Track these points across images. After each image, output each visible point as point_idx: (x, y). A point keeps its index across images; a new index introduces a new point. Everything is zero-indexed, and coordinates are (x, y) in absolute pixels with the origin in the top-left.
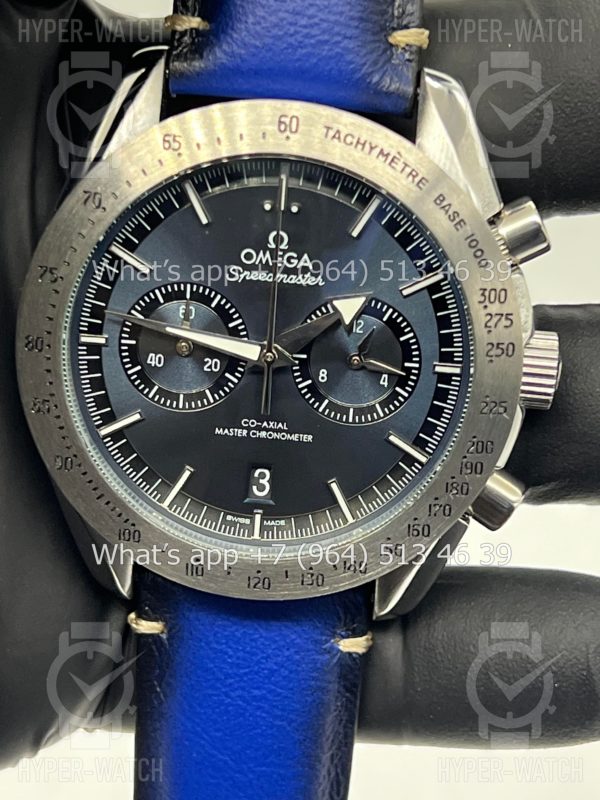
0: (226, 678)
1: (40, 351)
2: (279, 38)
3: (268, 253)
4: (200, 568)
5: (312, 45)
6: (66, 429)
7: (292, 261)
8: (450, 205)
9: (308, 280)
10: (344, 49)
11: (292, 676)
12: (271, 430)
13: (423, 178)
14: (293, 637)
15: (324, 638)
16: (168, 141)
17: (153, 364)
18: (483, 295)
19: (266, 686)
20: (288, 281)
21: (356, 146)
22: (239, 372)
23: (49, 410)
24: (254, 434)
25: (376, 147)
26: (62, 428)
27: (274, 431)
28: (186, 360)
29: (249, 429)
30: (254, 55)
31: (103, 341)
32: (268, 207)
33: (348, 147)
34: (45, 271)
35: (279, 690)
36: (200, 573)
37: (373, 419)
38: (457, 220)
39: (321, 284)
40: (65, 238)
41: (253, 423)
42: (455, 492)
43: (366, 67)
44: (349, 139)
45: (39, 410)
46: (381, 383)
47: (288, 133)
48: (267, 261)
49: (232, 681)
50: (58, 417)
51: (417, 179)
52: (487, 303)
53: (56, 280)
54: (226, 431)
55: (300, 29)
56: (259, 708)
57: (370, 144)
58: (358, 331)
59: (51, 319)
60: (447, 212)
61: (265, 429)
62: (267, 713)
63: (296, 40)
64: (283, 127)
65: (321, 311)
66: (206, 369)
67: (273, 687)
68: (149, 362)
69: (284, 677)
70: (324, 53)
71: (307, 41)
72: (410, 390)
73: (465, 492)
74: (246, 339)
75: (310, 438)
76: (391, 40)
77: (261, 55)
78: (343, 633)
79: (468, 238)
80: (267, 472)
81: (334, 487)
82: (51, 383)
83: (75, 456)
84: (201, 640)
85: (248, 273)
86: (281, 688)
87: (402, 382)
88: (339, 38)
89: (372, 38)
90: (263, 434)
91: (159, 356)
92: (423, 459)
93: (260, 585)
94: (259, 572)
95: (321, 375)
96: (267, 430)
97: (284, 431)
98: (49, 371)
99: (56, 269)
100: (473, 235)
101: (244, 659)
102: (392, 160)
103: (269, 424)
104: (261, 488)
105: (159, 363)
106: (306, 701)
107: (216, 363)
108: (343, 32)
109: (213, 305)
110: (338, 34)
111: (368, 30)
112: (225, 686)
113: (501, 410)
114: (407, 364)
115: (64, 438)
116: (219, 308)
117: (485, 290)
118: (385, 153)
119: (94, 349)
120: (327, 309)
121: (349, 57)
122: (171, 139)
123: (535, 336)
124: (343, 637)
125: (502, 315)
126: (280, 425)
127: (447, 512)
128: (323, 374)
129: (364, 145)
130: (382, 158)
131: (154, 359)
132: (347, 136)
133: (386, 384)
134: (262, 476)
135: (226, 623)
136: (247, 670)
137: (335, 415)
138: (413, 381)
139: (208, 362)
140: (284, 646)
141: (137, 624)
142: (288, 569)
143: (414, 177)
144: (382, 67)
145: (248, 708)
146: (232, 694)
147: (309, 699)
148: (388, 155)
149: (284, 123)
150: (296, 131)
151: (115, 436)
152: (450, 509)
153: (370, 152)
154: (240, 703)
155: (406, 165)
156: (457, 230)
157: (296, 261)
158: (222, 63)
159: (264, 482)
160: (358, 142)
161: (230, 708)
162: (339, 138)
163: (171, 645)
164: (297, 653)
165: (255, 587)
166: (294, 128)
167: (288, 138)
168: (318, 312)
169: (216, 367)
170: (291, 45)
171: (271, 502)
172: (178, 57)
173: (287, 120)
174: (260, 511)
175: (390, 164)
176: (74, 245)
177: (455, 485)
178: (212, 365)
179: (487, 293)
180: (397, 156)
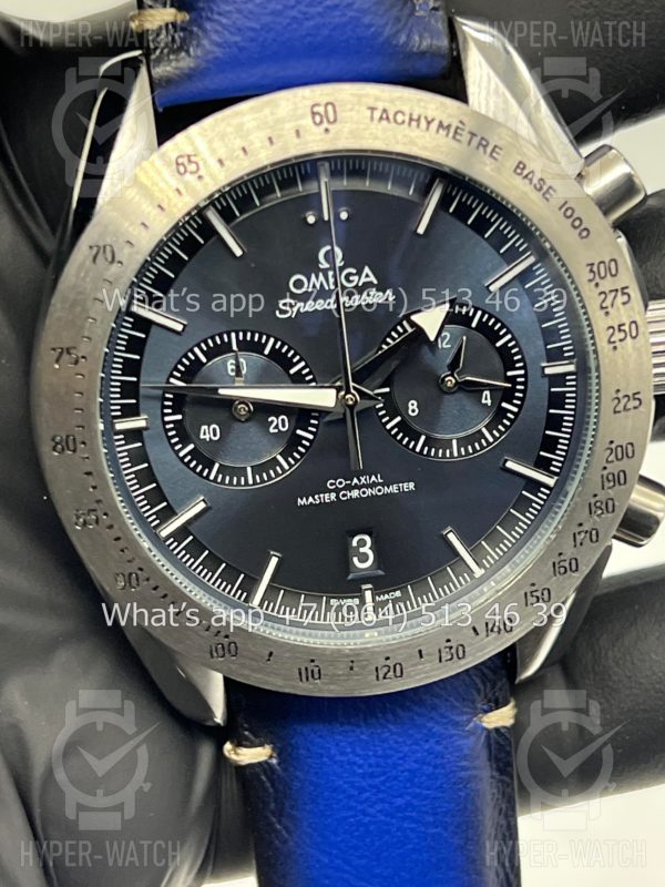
0: (360, 793)
1: (74, 451)
3: (321, 275)
4: (316, 670)
5: (320, 14)
6: (123, 540)
7: (351, 278)
8: (532, 172)
9: (375, 297)
10: (359, 10)
11: (437, 771)
12: (364, 486)
13: (496, 146)
14: (430, 725)
15: (465, 718)
16: (182, 165)
17: (207, 437)
18: (591, 271)
19: (410, 790)
21: (410, 124)
22: (314, 425)
23: (97, 521)
24: (344, 495)
25: (433, 120)
26: (118, 539)
27: (367, 487)
28: (248, 425)
29: (337, 491)
30: (252, 40)
31: (142, 424)
32: (311, 219)
33: (402, 126)
34: (61, 353)
35: (425, 792)
36: (316, 676)
37: (482, 448)
38: (545, 188)
40: (78, 309)
41: (340, 483)
42: (599, 512)
43: (388, 27)
44: (400, 118)
46: (484, 401)
47: (325, 125)
49: (368, 794)
50: (111, 527)
51: (489, 150)
52: (597, 279)
53: (76, 362)
54: (311, 499)
56: (404, 819)
57: (426, 118)
58: (445, 346)
59: (80, 410)
60: (531, 180)
61: (356, 487)
62: (417, 822)
64: (318, 119)
65: (397, 332)
66: (272, 430)
67: (418, 791)
68: (202, 437)
69: (428, 776)
70: (337, 20)
72: (519, 402)
73: (610, 509)
74: (314, 384)
75: (412, 485)
77: (261, 39)
78: (485, 707)
79: (561, 208)
80: (367, 538)
82: (94, 488)
83: (141, 569)
84: (322, 756)
85: (302, 304)
86: (428, 790)
87: (508, 395)
90: (355, 494)
91: (212, 426)
92: (551, 482)
93: (391, 673)
94: (387, 658)
95: (411, 407)
96: (359, 487)
97: (379, 484)
98: (89, 474)
99: (75, 348)
100: (566, 203)
101: (378, 765)
102: (456, 132)
103: (360, 481)
104: (364, 558)
105: (215, 435)
106: (460, 797)
107: (283, 420)
109: (267, 352)
112: (361, 803)
113: (636, 402)
114: (509, 374)
115: (122, 551)
116: (275, 354)
117: (592, 264)
118: (445, 124)
119: (133, 435)
120: (403, 327)
121: (366, 20)
122: (184, 161)
123: (650, 307)
124: (486, 712)
125: (617, 290)
126: (373, 478)
127: (594, 538)
128: (413, 407)
129: (418, 120)
130: (443, 133)
131: (208, 433)
132: (396, 113)
133: (489, 402)
134: (362, 543)
135: (347, 728)
136: (382, 778)
137: (437, 452)
138: (520, 391)
139: (272, 422)
140: (421, 739)
141: (237, 754)
142: (422, 648)
143: (485, 147)
145: (394, 821)
148: (449, 127)
149: (318, 113)
150: (335, 120)
151: (180, 534)
152: (597, 533)
153: (428, 129)
154: (383, 818)
155: (473, 134)
156: (547, 200)
157: (356, 278)
158: (217, 58)
159: (366, 550)
160: (411, 119)
161: (372, 828)
162: (388, 118)
163: (285, 770)
164: (437, 743)
165: (384, 678)
166: (332, 118)
167: (327, 130)
168: (393, 334)
169: (284, 426)
170: (294, 18)
171: (381, 572)
172: (159, 61)
173: (321, 109)
174: (370, 586)
175: (454, 137)
176: (92, 315)
177: (598, 504)
178: (279, 423)
179: (595, 269)
180: (460, 126)
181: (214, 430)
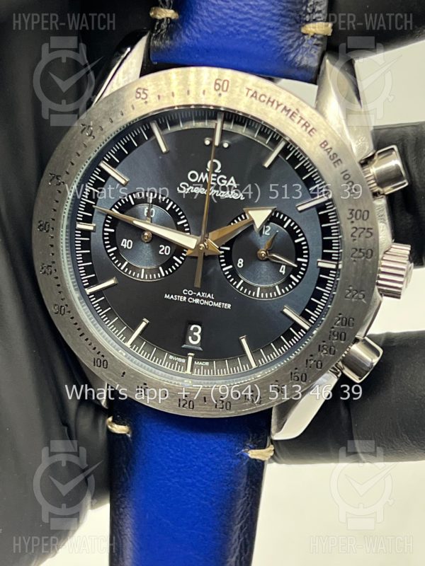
0: (169, 469)
1: (47, 231)
2: (224, 27)
3: (206, 174)
4: (146, 390)
5: (246, 33)
6: (61, 286)
7: (223, 181)
8: (331, 148)
9: (234, 195)
10: (269, 36)
11: (213, 472)
12: (202, 298)
13: (313, 128)
14: (216, 446)
15: (237, 448)
16: (139, 93)
17: (125, 246)
18: (351, 213)
20: (219, 195)
21: (267, 103)
22: (183, 256)
23: (51, 273)
24: (191, 300)
25: (281, 104)
26: (59, 285)
27: (204, 299)
28: (147, 245)
29: (188, 296)
30: (206, 39)
31: (92, 228)
32: (207, 142)
33: (262, 103)
34: (54, 177)
35: (204, 480)
37: (273, 296)
38: (336, 159)
39: (242, 199)
40: (68, 156)
41: (190, 293)
42: (325, 352)
43: (284, 49)
44: (263, 98)
45: (45, 272)
46: (281, 271)
47: (220, 91)
48: (206, 180)
49: (173, 471)
50: (57, 278)
51: (309, 129)
52: (354, 219)
53: (60, 184)
54: (172, 297)
55: (238, 21)
56: (190, 491)
57: (278, 102)
58: (266, 234)
59: (55, 210)
60: (329, 153)
61: (199, 297)
62: (196, 495)
63: (235, 29)
64: (217, 87)
65: (241, 218)
66: (160, 253)
67: (200, 478)
68: (122, 245)
69: (208, 472)
70: (254, 39)
71: (242, 30)
72: (300, 277)
73: (332, 352)
74: (188, 234)
75: (229, 306)
76: (303, 30)
77: (211, 39)
78: (251, 446)
79: (342, 173)
80: (199, 328)
81: (244, 341)
82: (53, 254)
83: (67, 305)
84: (152, 442)
85: (193, 188)
86: (206, 480)
87: (295, 271)
88: (265, 29)
89: (289, 29)
90: (197, 301)
91: (129, 241)
92: (307, 327)
93: (187, 405)
94: (186, 396)
95: (239, 263)
96: (200, 298)
97: (211, 300)
98: (52, 246)
99: (60, 176)
100: (346, 171)
101: (181, 457)
102: (292, 114)
103: (201, 294)
104: (195, 338)
105: (129, 246)
106: (223, 490)
107: (168, 249)
108: (268, 24)
109: (167, 209)
110: (265, 26)
111: (286, 23)
112: (168, 474)
113: (361, 296)
114: (299, 259)
115: (60, 292)
116: (171, 211)
117: (353, 210)
118: (287, 109)
119: (86, 233)
120: (245, 216)
121: (272, 42)
122: (141, 91)
123: (394, 247)
124: (251, 449)
125: (364, 229)
126: (209, 295)
127: (319, 366)
128: (240, 262)
129: (273, 102)
130: (284, 113)
131: (125, 243)
132: (261, 96)
133: (284, 272)
134: (196, 330)
137: (247, 292)
138: (302, 271)
139: (162, 248)
140: (209, 451)
141: (111, 426)
142: (206, 396)
143: (307, 127)
144: (296, 49)
146: (174, 480)
147: (225, 489)
148: (289, 110)
149: (219, 84)
150: (227, 90)
151: (97, 294)
152: (321, 364)
153: (277, 108)
155: (302, 118)
156: (335, 166)
157: (225, 182)
159: (197, 334)
160: (269, 101)
162: (256, 97)
163: (134, 442)
164: (217, 457)
165: (183, 406)
166: (225, 89)
167: (220, 95)
168: (239, 218)
169: (167, 252)
170: (232, 32)
171: (200, 349)
172: (156, 37)
173: (221, 83)
174: (193, 354)
175: (291, 117)
176: (73, 161)
177: (325, 347)
178: (165, 250)
179: (354, 212)
180: (296, 112)
181: (130, 243)
